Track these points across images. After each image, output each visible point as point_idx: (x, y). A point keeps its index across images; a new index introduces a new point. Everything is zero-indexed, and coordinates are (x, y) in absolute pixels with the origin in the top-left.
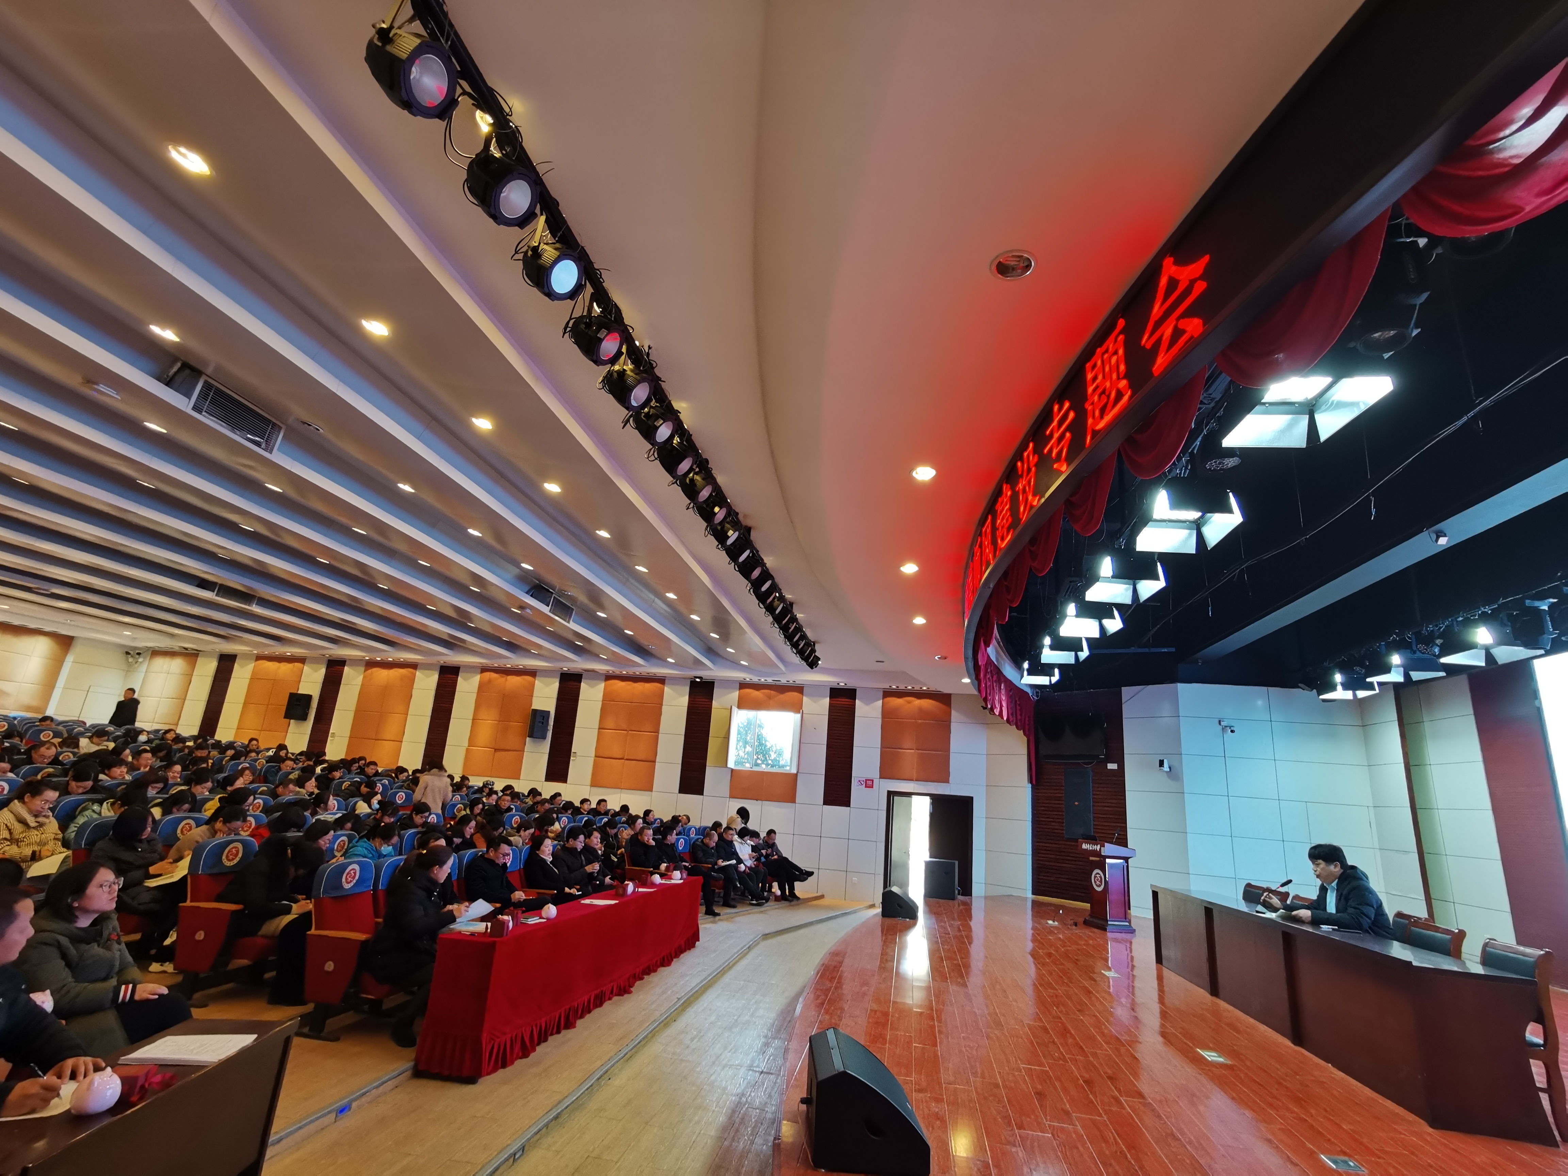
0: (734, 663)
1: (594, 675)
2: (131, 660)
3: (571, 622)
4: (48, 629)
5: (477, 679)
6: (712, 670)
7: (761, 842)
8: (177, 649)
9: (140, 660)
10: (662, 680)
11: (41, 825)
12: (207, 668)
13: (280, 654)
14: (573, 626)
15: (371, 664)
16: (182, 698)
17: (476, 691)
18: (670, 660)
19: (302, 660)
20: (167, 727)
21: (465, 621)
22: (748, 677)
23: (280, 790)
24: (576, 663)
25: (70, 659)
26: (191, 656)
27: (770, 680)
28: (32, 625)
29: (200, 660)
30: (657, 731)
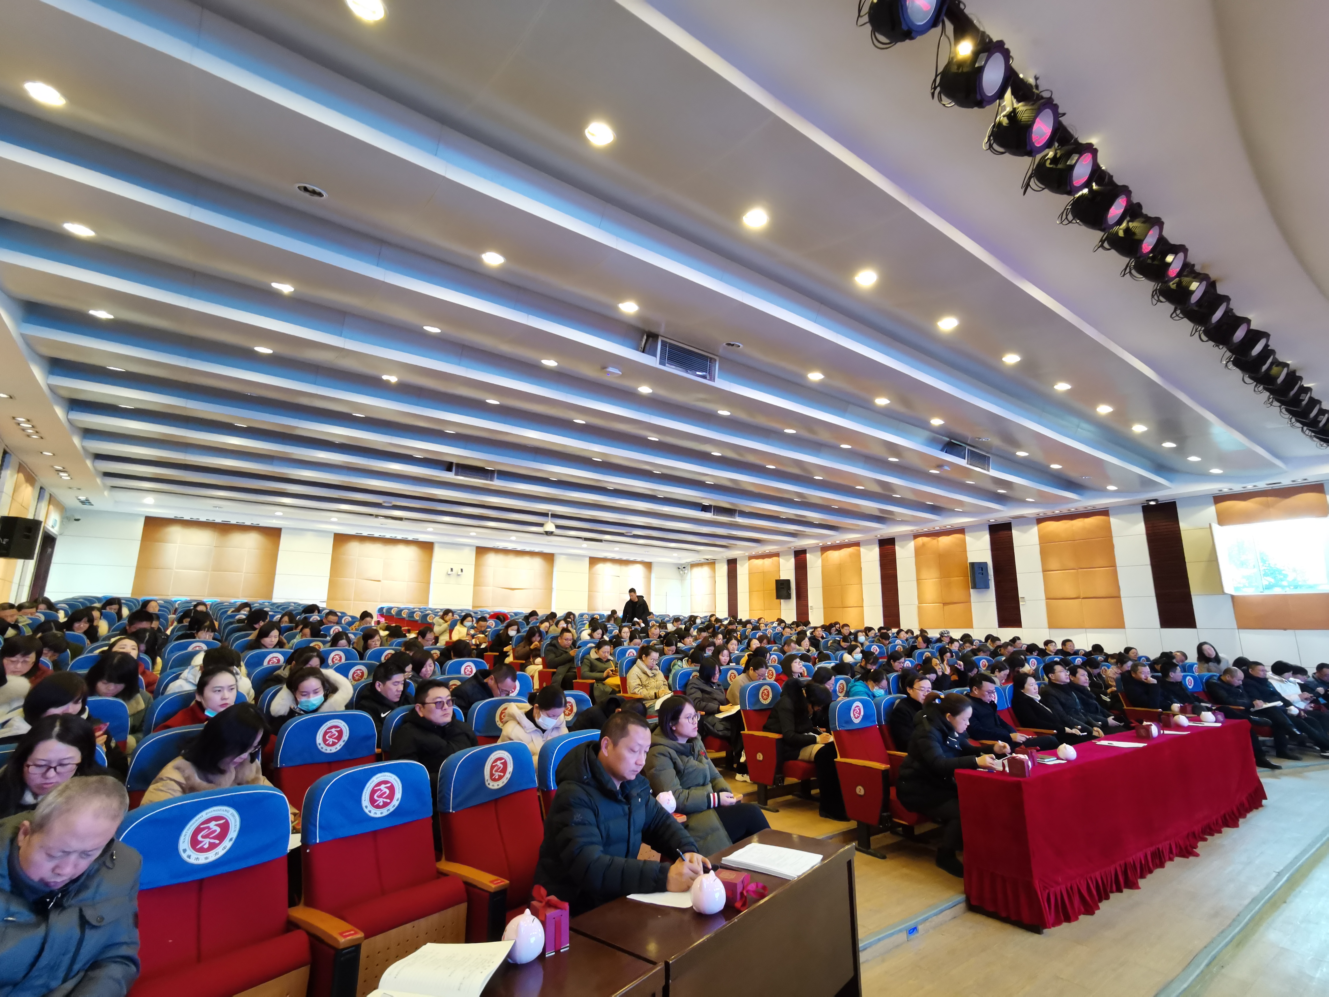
0: (1200, 474)
1: (1023, 520)
2: (681, 572)
3: (990, 470)
4: (639, 559)
5: (912, 545)
6: (1170, 488)
7: (1311, 679)
8: (703, 561)
9: (686, 572)
10: (1105, 512)
11: (655, 675)
12: (722, 569)
13: (762, 553)
14: (993, 473)
15: (825, 549)
16: (714, 594)
17: (914, 555)
18: (1111, 488)
19: (777, 555)
20: (709, 614)
21: (891, 494)
22: (1225, 487)
23: (786, 648)
24: (1002, 513)
25: (653, 575)
26: (711, 563)
27: (1262, 485)
28: (632, 559)
29: (717, 565)
30: (1113, 565)
